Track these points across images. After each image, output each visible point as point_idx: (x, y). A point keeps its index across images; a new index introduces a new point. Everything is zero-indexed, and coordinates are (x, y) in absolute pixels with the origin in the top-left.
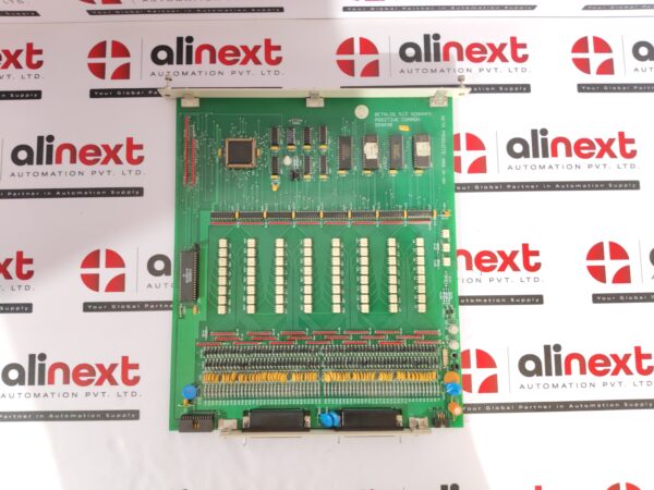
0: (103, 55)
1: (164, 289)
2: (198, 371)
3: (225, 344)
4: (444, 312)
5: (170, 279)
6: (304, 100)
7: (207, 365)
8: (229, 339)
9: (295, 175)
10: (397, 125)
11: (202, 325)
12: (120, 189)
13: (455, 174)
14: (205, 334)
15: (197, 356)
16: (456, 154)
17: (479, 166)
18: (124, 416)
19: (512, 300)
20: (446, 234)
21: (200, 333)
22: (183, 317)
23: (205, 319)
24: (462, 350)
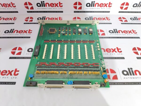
2: (35, 71)
3: (43, 66)
4: (100, 59)
5: (32, 53)
6: (66, 24)
7: (37, 70)
8: (44, 65)
9: (64, 34)
11: (38, 61)
14: (38, 63)
19: (117, 58)
20: (98, 44)
21: (37, 63)
23: (39, 60)
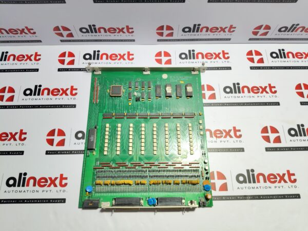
0: (64, 56)
1: (81, 145)
10: (179, 81)
12: (67, 105)
13: (203, 99)
15: (94, 173)
16: (203, 92)
17: (213, 96)
18: (59, 201)
22: (89, 156)
24: (210, 172)
